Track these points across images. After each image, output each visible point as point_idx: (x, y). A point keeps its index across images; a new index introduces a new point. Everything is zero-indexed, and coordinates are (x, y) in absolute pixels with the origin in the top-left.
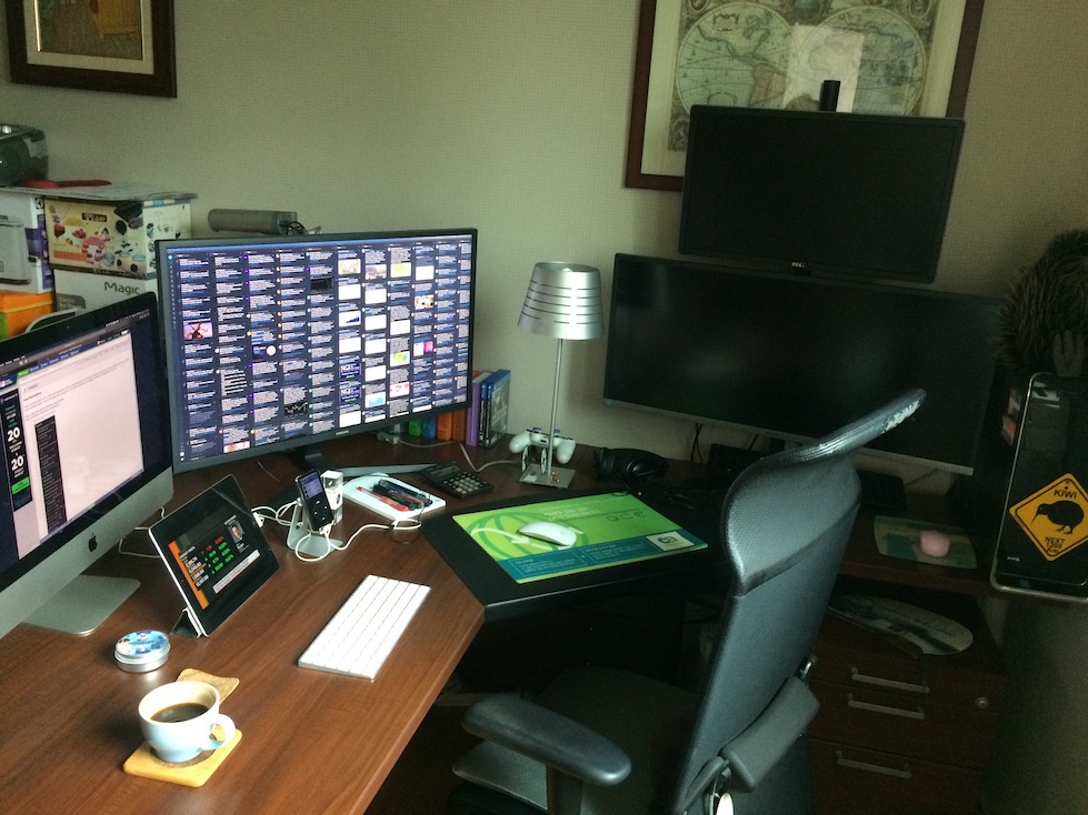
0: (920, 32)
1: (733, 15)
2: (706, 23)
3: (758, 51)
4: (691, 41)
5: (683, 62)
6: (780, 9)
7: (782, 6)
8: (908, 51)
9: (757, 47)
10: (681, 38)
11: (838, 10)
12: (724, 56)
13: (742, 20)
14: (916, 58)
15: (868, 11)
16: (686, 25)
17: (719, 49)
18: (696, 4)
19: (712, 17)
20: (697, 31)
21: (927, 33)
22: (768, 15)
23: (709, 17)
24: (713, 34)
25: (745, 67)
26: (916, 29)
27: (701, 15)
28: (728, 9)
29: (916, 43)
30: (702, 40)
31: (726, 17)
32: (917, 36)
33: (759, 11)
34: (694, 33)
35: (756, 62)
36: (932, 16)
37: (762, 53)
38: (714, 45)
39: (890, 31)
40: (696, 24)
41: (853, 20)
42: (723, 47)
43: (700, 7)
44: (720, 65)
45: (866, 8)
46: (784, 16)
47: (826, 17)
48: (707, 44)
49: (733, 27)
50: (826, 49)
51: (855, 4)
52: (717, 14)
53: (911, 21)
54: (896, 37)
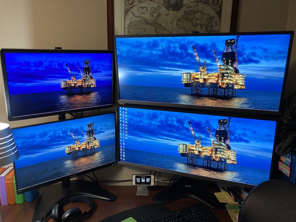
0: (217, 13)
1: (145, 7)
2: (134, 10)
3: (156, 21)
4: (129, 17)
5: (127, 26)
6: (164, 4)
7: (165, 3)
8: (213, 20)
9: (156, 20)
10: (125, 17)
11: (186, 5)
12: (143, 24)
13: (149, 9)
14: (216, 23)
15: (197, 5)
16: (127, 12)
17: (141, 20)
18: (130, 3)
19: (136, 8)
21: (219, 13)
22: (159, 6)
23: (135, 8)
24: (138, 15)
25: (152, 28)
26: (216, 12)
27: (132, 7)
28: (143, 5)
29: (216, 17)
30: (133, 17)
31: (142, 8)
32: (216, 14)
33: (155, 5)
34: (130, 15)
35: (156, 26)
36: (221, 7)
37: (159, 22)
38: (139, 19)
39: (206, 13)
40: (131, 11)
41: (192, 9)
42: (143, 20)
43: (132, 4)
44: (142, 27)
45: (196, 3)
46: (165, 7)
47: (181, 8)
48: (136, 19)
49: (146, 12)
50: (183, 19)
51: (192, 2)
52: (139, 7)
53: (213, 9)
54: (208, 15)
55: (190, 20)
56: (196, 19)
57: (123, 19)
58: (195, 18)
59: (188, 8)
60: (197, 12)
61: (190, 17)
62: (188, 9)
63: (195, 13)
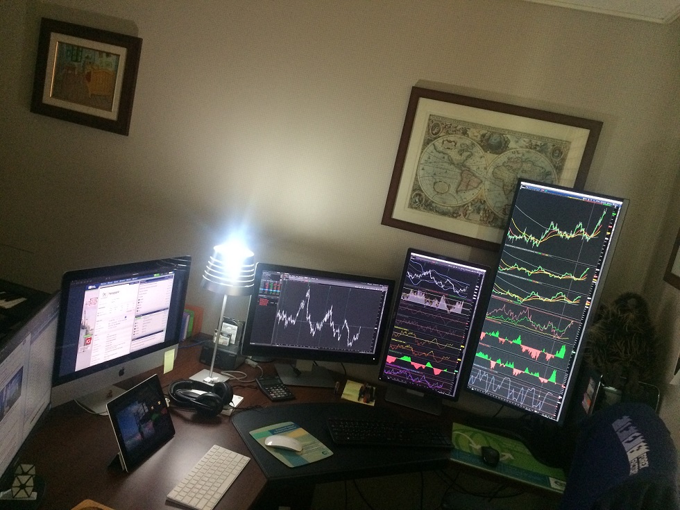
0: (556, 168)
1: (454, 141)
2: (438, 143)
3: (465, 163)
4: (429, 151)
5: (422, 161)
6: (480, 143)
7: (482, 141)
8: (548, 177)
9: (465, 161)
10: (423, 149)
11: (512, 149)
12: (446, 162)
13: (458, 145)
15: (528, 152)
16: (427, 143)
17: (444, 158)
18: (434, 132)
19: (441, 141)
20: (433, 147)
21: (559, 169)
22: (473, 144)
24: (441, 149)
25: (457, 170)
26: (555, 166)
27: (435, 138)
28: (451, 138)
29: (553, 173)
30: (435, 151)
31: (450, 142)
32: (554, 170)
33: (468, 142)
34: (430, 148)
35: (463, 169)
36: (563, 161)
37: (467, 164)
38: (441, 155)
39: (540, 165)
40: (433, 143)
41: (520, 156)
42: (446, 157)
43: (436, 134)
44: (443, 167)
45: (528, 150)
46: (482, 146)
47: (505, 151)
48: (437, 154)
49: (453, 147)
50: (503, 168)
51: (522, 147)
52: (445, 139)
53: (552, 161)
54: (542, 168)
55: (514, 170)
56: (523, 170)
57: (420, 151)
58: (521, 169)
59: (513, 153)
60: (526, 161)
61: (515, 166)
62: (514, 155)
63: (522, 162)
